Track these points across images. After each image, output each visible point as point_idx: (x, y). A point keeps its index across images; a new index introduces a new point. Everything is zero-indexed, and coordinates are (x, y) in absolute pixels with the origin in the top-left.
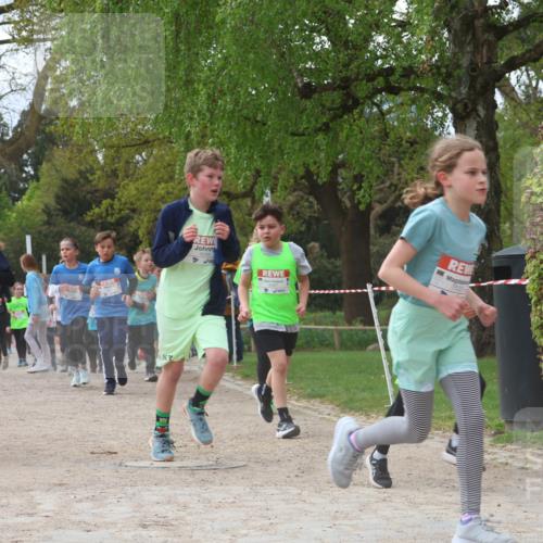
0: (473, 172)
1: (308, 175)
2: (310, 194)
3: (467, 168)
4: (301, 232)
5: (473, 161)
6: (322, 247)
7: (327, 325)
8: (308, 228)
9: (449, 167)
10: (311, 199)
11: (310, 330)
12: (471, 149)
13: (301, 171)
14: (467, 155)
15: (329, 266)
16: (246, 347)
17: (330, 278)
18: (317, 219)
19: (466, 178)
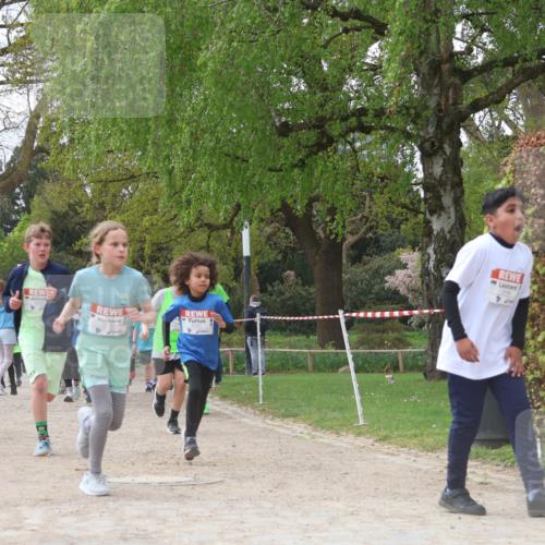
0: (116, 244)
1: (285, 207)
2: (286, 226)
3: (111, 241)
4: (278, 262)
5: (115, 237)
6: (297, 275)
7: (301, 348)
8: (285, 257)
9: (101, 242)
10: (287, 230)
12: (116, 229)
13: (278, 205)
14: (112, 233)
15: (304, 293)
17: (304, 304)
18: (293, 249)
19: (111, 247)
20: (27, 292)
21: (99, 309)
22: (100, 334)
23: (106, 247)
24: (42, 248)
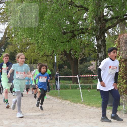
0: (22, 59)
1: (65, 51)
3: (21, 58)
4: (63, 64)
5: (22, 57)
6: (67, 67)
7: (68, 84)
8: (64, 63)
9: (18, 58)
10: (65, 56)
11: (65, 85)
12: (22, 55)
13: (63, 51)
14: (21, 56)
15: (69, 71)
16: (50, 88)
17: (69, 74)
18: (67, 61)
20: (3, 68)
21: (18, 73)
22: (19, 78)
23: (20, 59)
24: (7, 59)
